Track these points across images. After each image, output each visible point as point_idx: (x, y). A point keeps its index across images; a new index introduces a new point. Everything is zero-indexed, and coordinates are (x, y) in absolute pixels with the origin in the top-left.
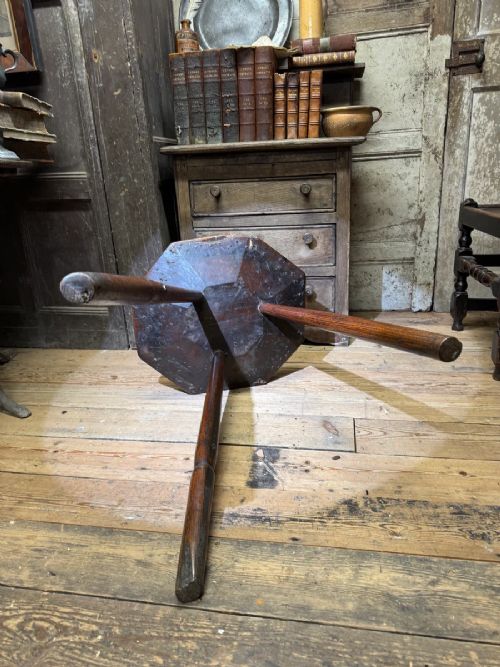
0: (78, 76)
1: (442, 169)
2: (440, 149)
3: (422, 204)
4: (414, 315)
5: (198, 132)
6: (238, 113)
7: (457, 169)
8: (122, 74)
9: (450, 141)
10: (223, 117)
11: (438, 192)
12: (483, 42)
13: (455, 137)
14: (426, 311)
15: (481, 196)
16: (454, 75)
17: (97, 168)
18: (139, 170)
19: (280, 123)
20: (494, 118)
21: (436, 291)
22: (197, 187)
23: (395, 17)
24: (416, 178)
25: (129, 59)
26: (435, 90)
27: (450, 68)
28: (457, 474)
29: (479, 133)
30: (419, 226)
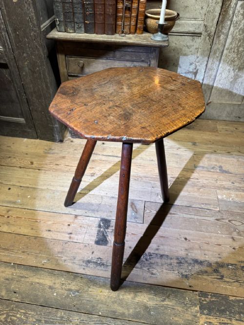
1: (211, 45)
2: (213, 34)
3: (197, 64)
5: (69, 24)
6: (94, 15)
7: (220, 46)
9: (219, 29)
10: (85, 17)
13: (222, 27)
15: (229, 63)
17: (9, 46)
18: (34, 51)
22: (70, 59)
24: (196, 49)
28: (183, 239)
29: (236, 26)
30: (194, 76)
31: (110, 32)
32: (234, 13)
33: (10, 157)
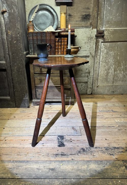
0: (3, 37)
1: (94, 60)
2: (94, 56)
3: (89, 69)
4: (87, 95)
5: (35, 52)
7: (98, 60)
8: (16, 37)
11: (93, 66)
12: (104, 31)
13: (97, 53)
14: (90, 94)
15: (103, 67)
16: (97, 38)
17: (8, 61)
18: (20, 62)
19: (57, 50)
20: (106, 49)
21: (93, 89)
23: (83, 23)
25: (18, 34)
26: (93, 42)
27: (96, 37)
28: (105, 140)
29: (103, 52)
30: (89, 74)
31: (53, 54)
32: (101, 47)
33: (2, 116)
